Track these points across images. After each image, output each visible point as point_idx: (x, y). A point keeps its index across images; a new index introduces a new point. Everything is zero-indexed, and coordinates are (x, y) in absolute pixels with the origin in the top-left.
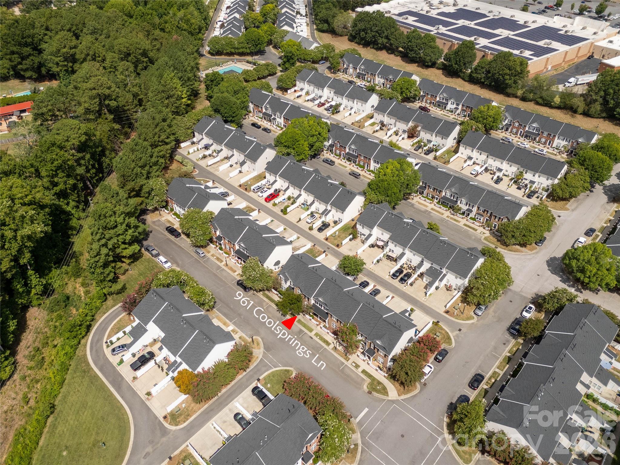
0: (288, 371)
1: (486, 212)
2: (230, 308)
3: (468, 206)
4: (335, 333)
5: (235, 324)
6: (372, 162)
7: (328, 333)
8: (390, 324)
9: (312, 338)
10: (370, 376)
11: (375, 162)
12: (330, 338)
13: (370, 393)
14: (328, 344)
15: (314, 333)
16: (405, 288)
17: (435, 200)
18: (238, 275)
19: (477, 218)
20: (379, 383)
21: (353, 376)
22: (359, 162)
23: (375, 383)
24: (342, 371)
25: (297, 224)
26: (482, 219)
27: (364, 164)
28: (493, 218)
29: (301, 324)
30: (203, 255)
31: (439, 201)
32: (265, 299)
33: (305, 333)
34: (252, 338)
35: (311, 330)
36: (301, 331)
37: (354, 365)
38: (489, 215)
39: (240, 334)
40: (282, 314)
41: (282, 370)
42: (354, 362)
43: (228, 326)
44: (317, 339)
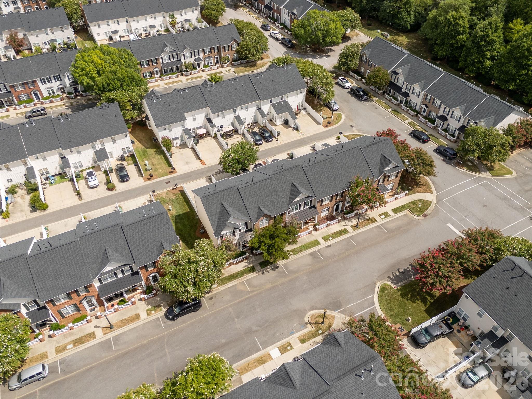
0: (383, 289)
1: (213, 51)
2: (226, 344)
3: (193, 56)
4: (331, 218)
5: (265, 345)
6: (40, 84)
7: (328, 225)
8: (371, 145)
9: (329, 246)
10: (402, 208)
11: (43, 82)
12: (335, 227)
13: (425, 216)
14: (344, 232)
15: (321, 241)
16: (278, 141)
17: (156, 76)
18: (148, 314)
19: (208, 64)
20: (414, 203)
21: (398, 223)
22: (18, 98)
23: (412, 206)
24: (391, 231)
25: (83, 201)
26: (212, 61)
27: (29, 96)
28: (222, 50)
29: (301, 251)
30: (47, 368)
31: (161, 74)
32: (230, 284)
33: (318, 250)
34: (306, 323)
35: (316, 243)
36: (313, 255)
37: (383, 217)
38: (216, 51)
39: (294, 339)
40: (273, 269)
41: (380, 297)
42: (380, 216)
43: (268, 357)
44: (332, 242)
